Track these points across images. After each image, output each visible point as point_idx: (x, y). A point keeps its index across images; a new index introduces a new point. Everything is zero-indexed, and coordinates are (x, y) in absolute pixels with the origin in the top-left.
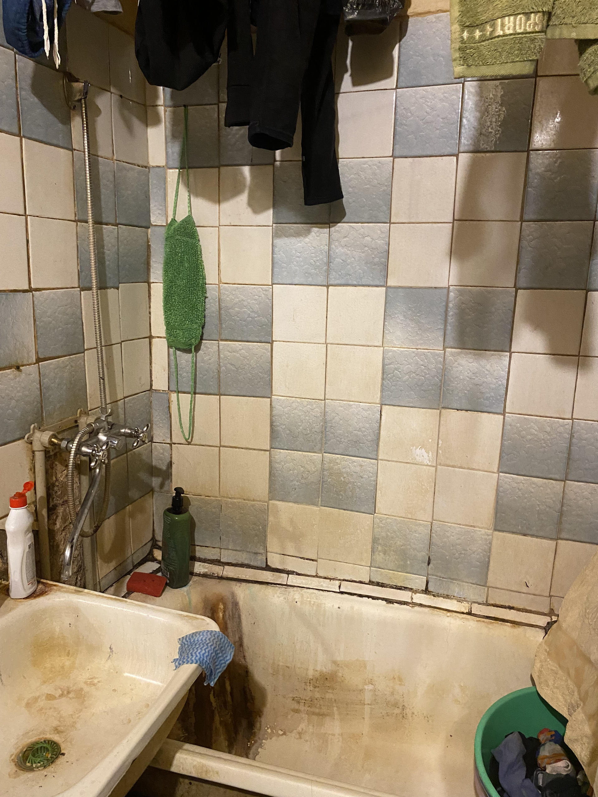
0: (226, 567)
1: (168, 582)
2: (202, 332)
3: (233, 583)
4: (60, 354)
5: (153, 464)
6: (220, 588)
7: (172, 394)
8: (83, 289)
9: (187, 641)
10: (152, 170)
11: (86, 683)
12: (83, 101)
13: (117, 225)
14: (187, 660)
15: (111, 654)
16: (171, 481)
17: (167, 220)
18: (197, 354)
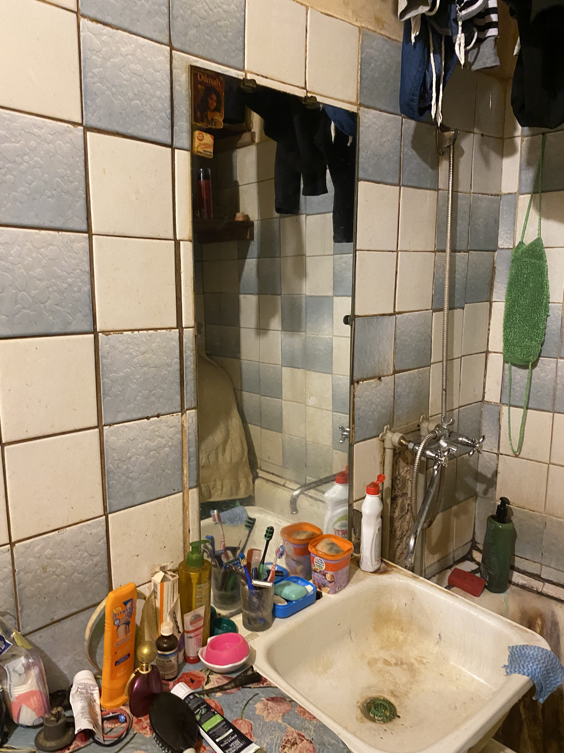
0: (547, 584)
1: (487, 584)
2: (541, 350)
3: (554, 602)
4: (411, 367)
5: (479, 470)
6: (539, 604)
7: (503, 407)
8: (435, 311)
9: (517, 651)
10: (503, 198)
11: (416, 659)
12: (452, 147)
13: (468, 251)
14: (518, 670)
15: (439, 640)
16: (495, 489)
17: (514, 243)
18: (533, 371)
